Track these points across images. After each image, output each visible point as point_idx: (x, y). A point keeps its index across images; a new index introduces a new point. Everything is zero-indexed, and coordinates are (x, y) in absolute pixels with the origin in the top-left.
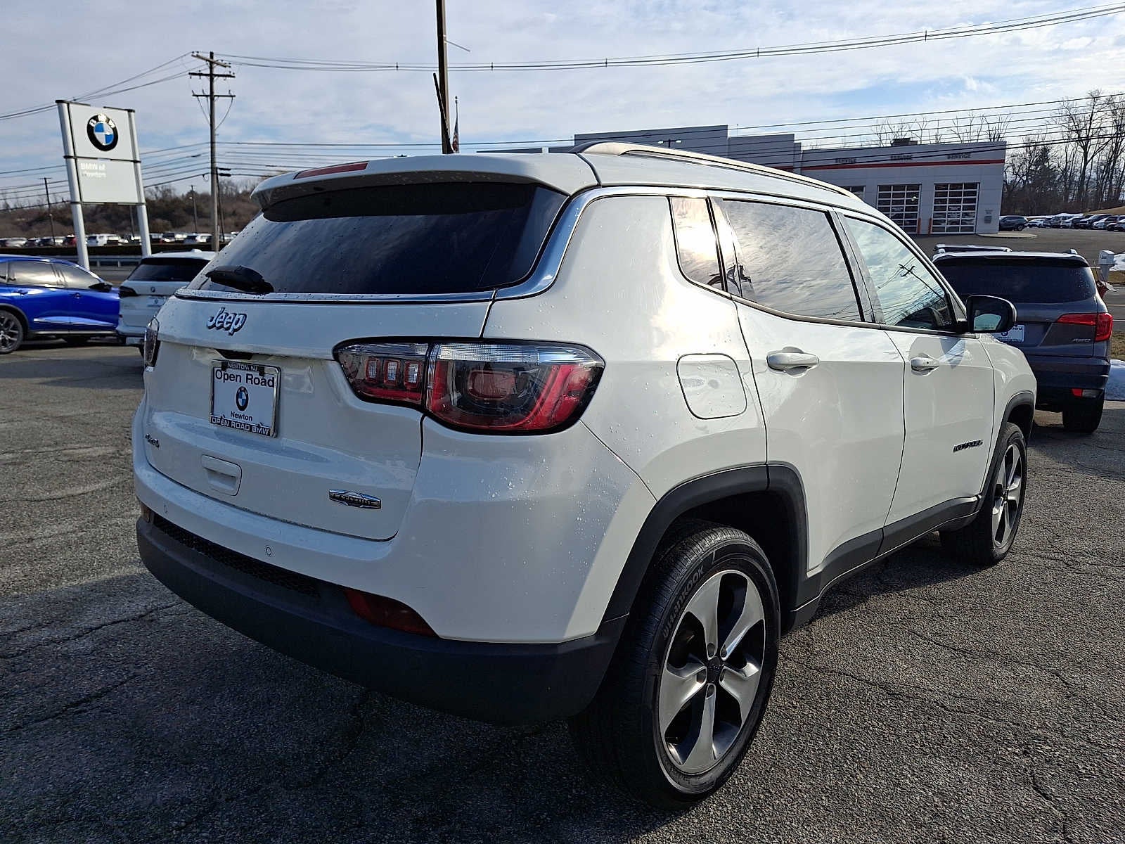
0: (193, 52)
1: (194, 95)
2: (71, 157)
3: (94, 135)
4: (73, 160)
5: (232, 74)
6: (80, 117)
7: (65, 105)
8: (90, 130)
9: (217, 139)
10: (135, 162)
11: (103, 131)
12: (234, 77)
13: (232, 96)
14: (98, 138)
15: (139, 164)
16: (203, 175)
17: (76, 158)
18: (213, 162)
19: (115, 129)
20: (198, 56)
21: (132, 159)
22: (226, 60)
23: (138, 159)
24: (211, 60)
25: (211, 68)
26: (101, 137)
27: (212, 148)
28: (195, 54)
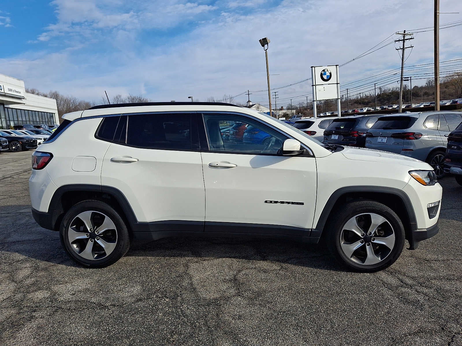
0: (396, 32)
1: (397, 49)
2: (314, 85)
3: (323, 77)
4: (314, 87)
5: (413, 38)
6: (318, 71)
7: (314, 68)
8: (321, 75)
9: (404, 66)
10: (337, 84)
11: (326, 75)
12: (414, 39)
13: (412, 47)
14: (324, 77)
15: (339, 84)
16: (398, 81)
17: (316, 85)
18: (402, 75)
19: (330, 73)
20: (398, 34)
21: (336, 83)
22: (411, 32)
23: (339, 83)
24: (404, 34)
25: (404, 37)
26: (325, 77)
27: (402, 70)
28: (397, 33)
